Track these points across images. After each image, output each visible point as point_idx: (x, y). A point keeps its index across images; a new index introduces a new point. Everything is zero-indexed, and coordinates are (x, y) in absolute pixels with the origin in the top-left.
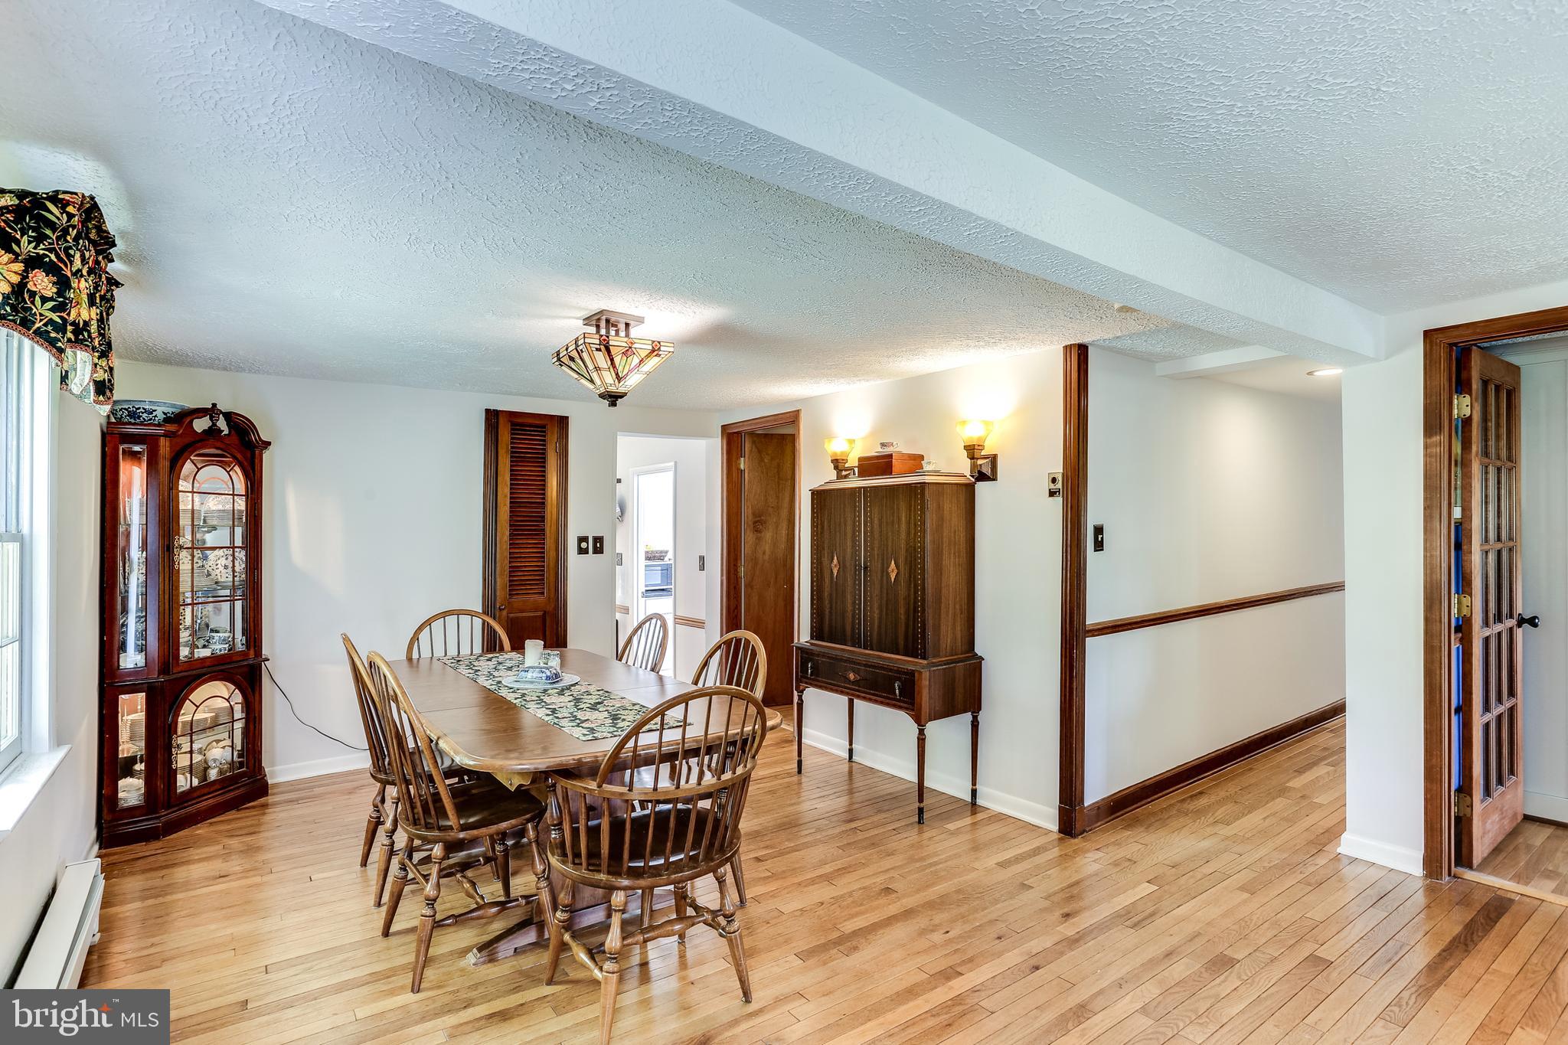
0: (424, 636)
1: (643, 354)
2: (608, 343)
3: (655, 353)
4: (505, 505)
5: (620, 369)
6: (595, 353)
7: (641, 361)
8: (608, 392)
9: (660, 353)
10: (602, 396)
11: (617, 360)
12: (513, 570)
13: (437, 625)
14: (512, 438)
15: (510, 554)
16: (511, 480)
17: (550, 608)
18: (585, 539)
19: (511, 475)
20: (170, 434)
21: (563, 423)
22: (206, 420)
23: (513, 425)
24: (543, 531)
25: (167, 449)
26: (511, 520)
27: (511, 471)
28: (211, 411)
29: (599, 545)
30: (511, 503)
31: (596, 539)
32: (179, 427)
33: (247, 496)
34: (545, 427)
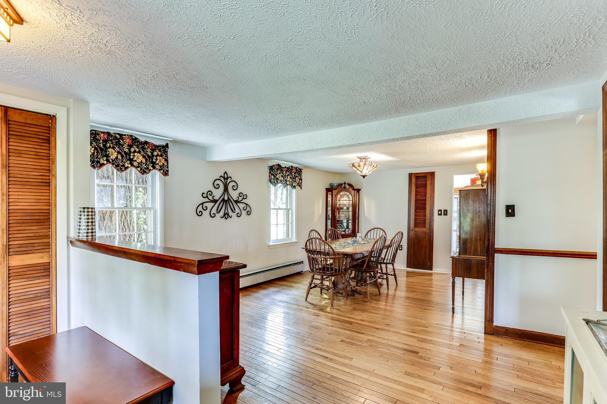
2: (354, 164)
4: (413, 201)
5: (360, 170)
6: (352, 168)
7: (363, 167)
9: (367, 164)
12: (416, 220)
14: (416, 181)
15: (415, 214)
16: (416, 193)
17: (428, 232)
18: (441, 211)
19: (416, 192)
20: (335, 189)
21: (432, 174)
22: (343, 186)
23: (416, 177)
24: (426, 208)
25: (335, 192)
26: (415, 205)
27: (416, 190)
28: (344, 183)
29: (446, 213)
30: (415, 200)
31: (444, 211)
32: (337, 188)
33: (352, 201)
34: (426, 176)
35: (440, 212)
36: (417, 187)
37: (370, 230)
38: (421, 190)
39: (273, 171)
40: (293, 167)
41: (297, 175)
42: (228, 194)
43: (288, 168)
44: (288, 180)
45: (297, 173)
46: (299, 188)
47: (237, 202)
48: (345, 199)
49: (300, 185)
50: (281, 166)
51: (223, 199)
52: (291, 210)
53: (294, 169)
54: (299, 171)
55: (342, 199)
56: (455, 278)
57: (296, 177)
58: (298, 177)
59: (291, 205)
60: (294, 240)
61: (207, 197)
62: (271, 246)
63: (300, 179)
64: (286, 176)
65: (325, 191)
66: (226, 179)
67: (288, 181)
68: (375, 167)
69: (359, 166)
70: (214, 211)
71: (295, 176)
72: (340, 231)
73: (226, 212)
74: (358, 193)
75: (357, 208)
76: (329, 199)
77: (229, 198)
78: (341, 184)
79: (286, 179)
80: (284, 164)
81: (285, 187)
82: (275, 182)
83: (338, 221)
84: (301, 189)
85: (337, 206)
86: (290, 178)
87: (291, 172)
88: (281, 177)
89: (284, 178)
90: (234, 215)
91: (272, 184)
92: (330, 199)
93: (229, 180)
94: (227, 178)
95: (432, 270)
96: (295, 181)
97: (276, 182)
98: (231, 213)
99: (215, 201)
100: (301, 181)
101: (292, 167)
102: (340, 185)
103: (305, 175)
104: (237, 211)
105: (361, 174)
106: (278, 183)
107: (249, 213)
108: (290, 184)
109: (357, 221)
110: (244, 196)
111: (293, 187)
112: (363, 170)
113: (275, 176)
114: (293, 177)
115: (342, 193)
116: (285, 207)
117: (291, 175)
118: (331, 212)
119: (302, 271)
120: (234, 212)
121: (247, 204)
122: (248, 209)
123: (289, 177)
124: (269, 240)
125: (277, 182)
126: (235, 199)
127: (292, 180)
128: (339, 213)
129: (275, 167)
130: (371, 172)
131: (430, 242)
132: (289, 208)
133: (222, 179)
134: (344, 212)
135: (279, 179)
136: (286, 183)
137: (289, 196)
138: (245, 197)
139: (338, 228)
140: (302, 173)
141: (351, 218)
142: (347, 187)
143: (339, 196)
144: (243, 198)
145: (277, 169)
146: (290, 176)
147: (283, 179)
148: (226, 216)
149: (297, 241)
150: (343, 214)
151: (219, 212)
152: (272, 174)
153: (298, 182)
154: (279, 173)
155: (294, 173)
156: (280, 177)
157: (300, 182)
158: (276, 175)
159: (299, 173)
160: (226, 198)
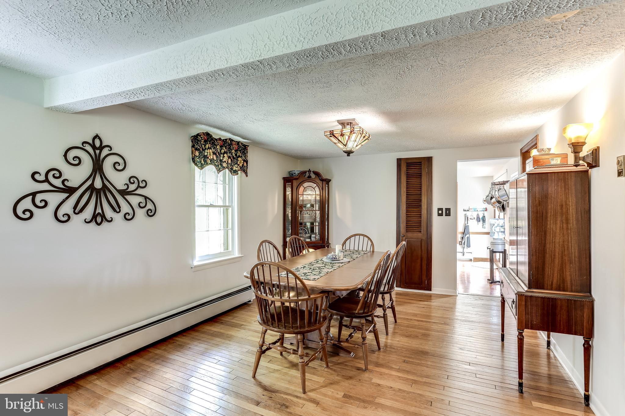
0: (348, 242)
1: (348, 134)
2: (333, 133)
3: (353, 132)
4: (404, 196)
5: (343, 142)
6: (330, 138)
7: (349, 137)
9: (354, 132)
11: (340, 138)
12: (407, 221)
13: (353, 239)
14: (407, 169)
15: (407, 214)
16: (407, 185)
17: (424, 238)
18: (441, 209)
19: (407, 183)
20: (296, 179)
21: (429, 160)
22: (307, 174)
23: (407, 163)
24: (421, 206)
25: (295, 183)
26: (406, 202)
27: (407, 182)
28: (308, 171)
29: (448, 212)
30: (407, 194)
31: (446, 209)
32: (299, 177)
33: (320, 195)
34: (421, 163)
35: (440, 212)
36: (408, 176)
37: (350, 238)
38: (414, 181)
39: (198, 143)
40: (233, 141)
41: (239, 154)
42: (103, 176)
43: (224, 142)
44: (224, 160)
45: (240, 151)
46: (244, 174)
47: (124, 193)
48: (309, 193)
49: (244, 170)
50: (211, 136)
51: (91, 188)
52: (230, 208)
53: (235, 144)
54: (243, 149)
55: (305, 193)
56: (523, 330)
57: (238, 157)
58: (241, 157)
59: (231, 200)
60: (236, 254)
61: (47, 180)
62: (196, 267)
63: (244, 161)
64: (221, 154)
65: (282, 182)
66: (98, 149)
67: (225, 162)
68: (366, 137)
69: (342, 135)
70: (67, 208)
71: (236, 155)
72: (304, 238)
73: (99, 210)
74: (327, 185)
75: (327, 205)
76: (287, 193)
77: (104, 185)
78: (305, 172)
79: (221, 158)
80: (217, 134)
81: (219, 171)
82: (201, 162)
83: (301, 224)
84: (247, 176)
85: (299, 202)
86: (229, 158)
87: (230, 148)
88: (212, 154)
89: (217, 157)
90: (118, 218)
91: (196, 164)
92: (289, 193)
93: (105, 152)
94: (101, 148)
95: (431, 290)
96: (237, 163)
97: (203, 162)
98: (109, 213)
99: (70, 191)
100: (247, 164)
101: (231, 140)
102: (303, 173)
103: (252, 155)
104: (125, 208)
105: (344, 150)
106: (207, 164)
107: (151, 214)
108: (228, 168)
109: (327, 223)
110: (140, 183)
111: (234, 173)
112: (347, 141)
113: (200, 153)
114: (233, 157)
115: (306, 184)
116: (220, 203)
117: (230, 153)
118: (290, 211)
119: (250, 301)
120: (118, 210)
121: (146, 198)
122: (150, 206)
123: (225, 155)
124: (193, 257)
125: (205, 161)
126: (122, 187)
127: (232, 161)
128: (301, 212)
129: (201, 136)
130: (360, 146)
131: (427, 252)
132: (227, 205)
133: (88, 148)
134: (308, 212)
135: (208, 158)
136: (221, 165)
137: (227, 186)
138: (143, 184)
139: (300, 233)
140: (247, 152)
141: (318, 219)
142: (313, 176)
143: (301, 189)
144: (139, 187)
145: (206, 141)
146: (228, 154)
147: (215, 158)
148: (98, 219)
149: (240, 255)
150: (307, 213)
151: (81, 211)
152: (196, 149)
153: (241, 165)
154: (209, 148)
155: (235, 151)
156: (210, 155)
157: (245, 164)
158: (204, 150)
159: (243, 152)
160: (98, 184)
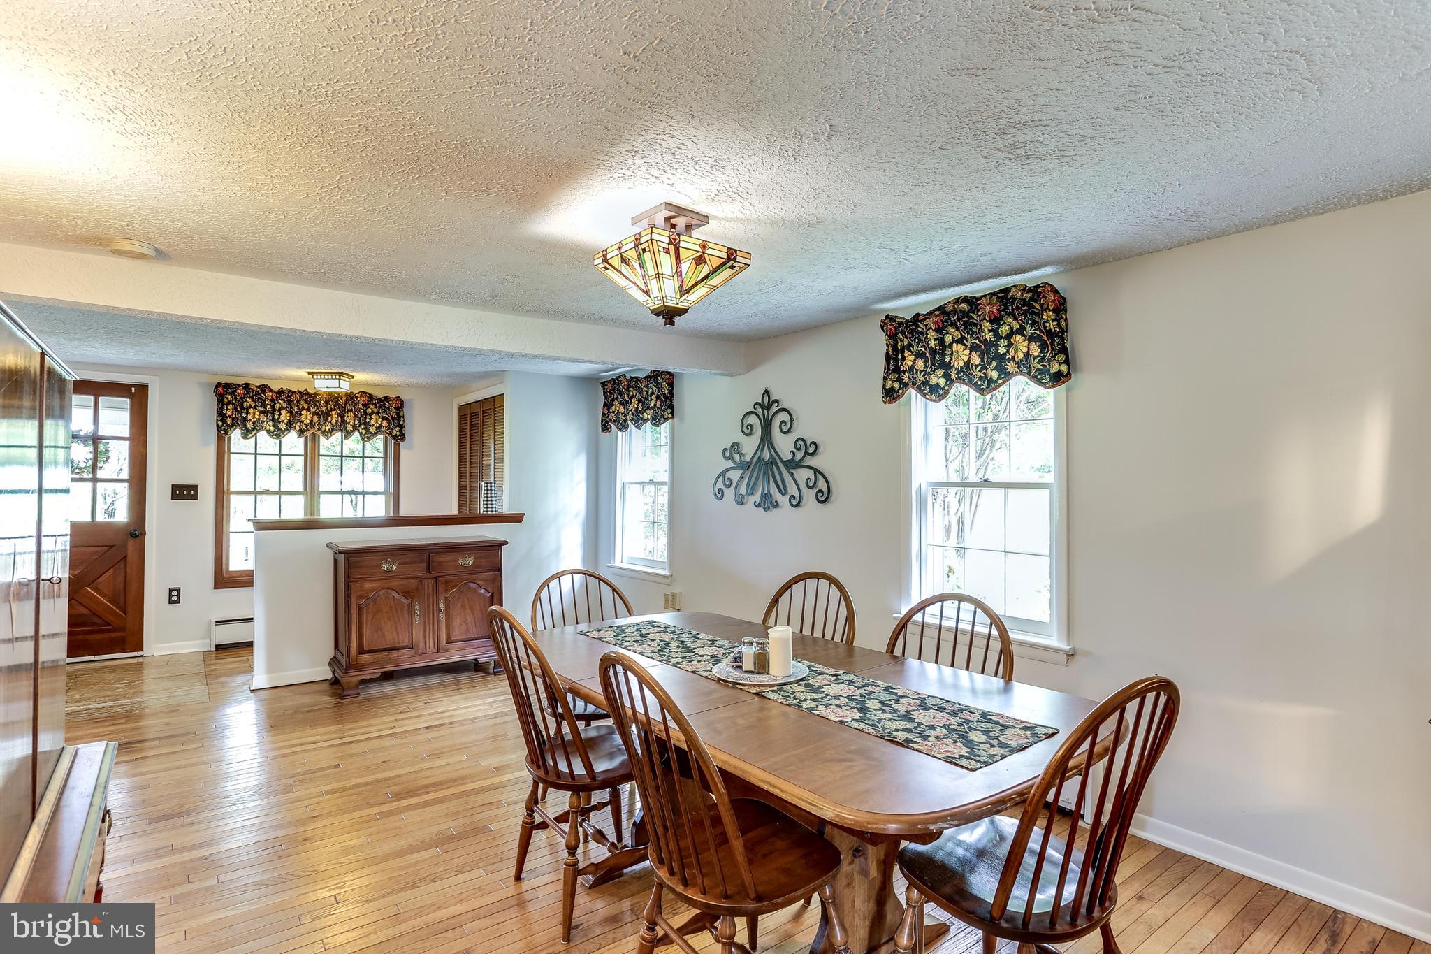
8: (665, 306)
10: (657, 312)
42: (771, 446)
47: (793, 465)
51: (761, 459)
60: (1055, 639)
61: (731, 456)
66: (767, 408)
70: (743, 488)
73: (766, 491)
77: (771, 456)
90: (783, 500)
93: (774, 409)
94: (769, 406)
98: (778, 496)
99: (745, 466)
107: (824, 498)
110: (809, 447)
120: (783, 492)
121: (816, 471)
122: (822, 485)
126: (787, 456)
133: (759, 410)
138: (812, 448)
144: (807, 454)
148: (767, 503)
151: (753, 491)
160: (766, 456)
